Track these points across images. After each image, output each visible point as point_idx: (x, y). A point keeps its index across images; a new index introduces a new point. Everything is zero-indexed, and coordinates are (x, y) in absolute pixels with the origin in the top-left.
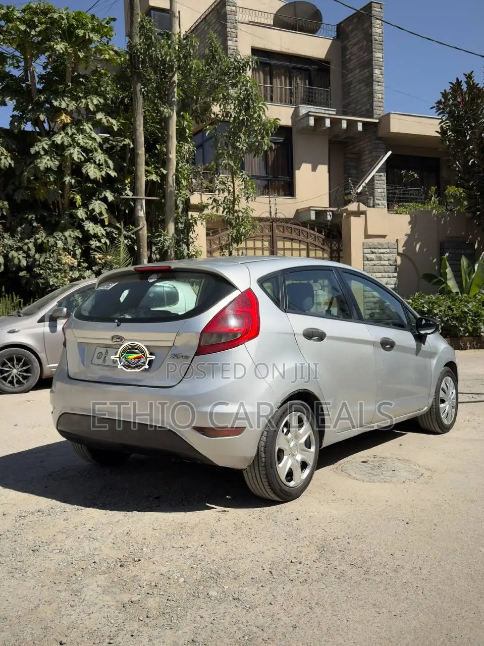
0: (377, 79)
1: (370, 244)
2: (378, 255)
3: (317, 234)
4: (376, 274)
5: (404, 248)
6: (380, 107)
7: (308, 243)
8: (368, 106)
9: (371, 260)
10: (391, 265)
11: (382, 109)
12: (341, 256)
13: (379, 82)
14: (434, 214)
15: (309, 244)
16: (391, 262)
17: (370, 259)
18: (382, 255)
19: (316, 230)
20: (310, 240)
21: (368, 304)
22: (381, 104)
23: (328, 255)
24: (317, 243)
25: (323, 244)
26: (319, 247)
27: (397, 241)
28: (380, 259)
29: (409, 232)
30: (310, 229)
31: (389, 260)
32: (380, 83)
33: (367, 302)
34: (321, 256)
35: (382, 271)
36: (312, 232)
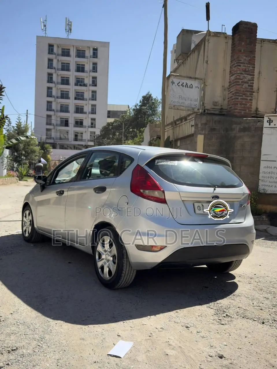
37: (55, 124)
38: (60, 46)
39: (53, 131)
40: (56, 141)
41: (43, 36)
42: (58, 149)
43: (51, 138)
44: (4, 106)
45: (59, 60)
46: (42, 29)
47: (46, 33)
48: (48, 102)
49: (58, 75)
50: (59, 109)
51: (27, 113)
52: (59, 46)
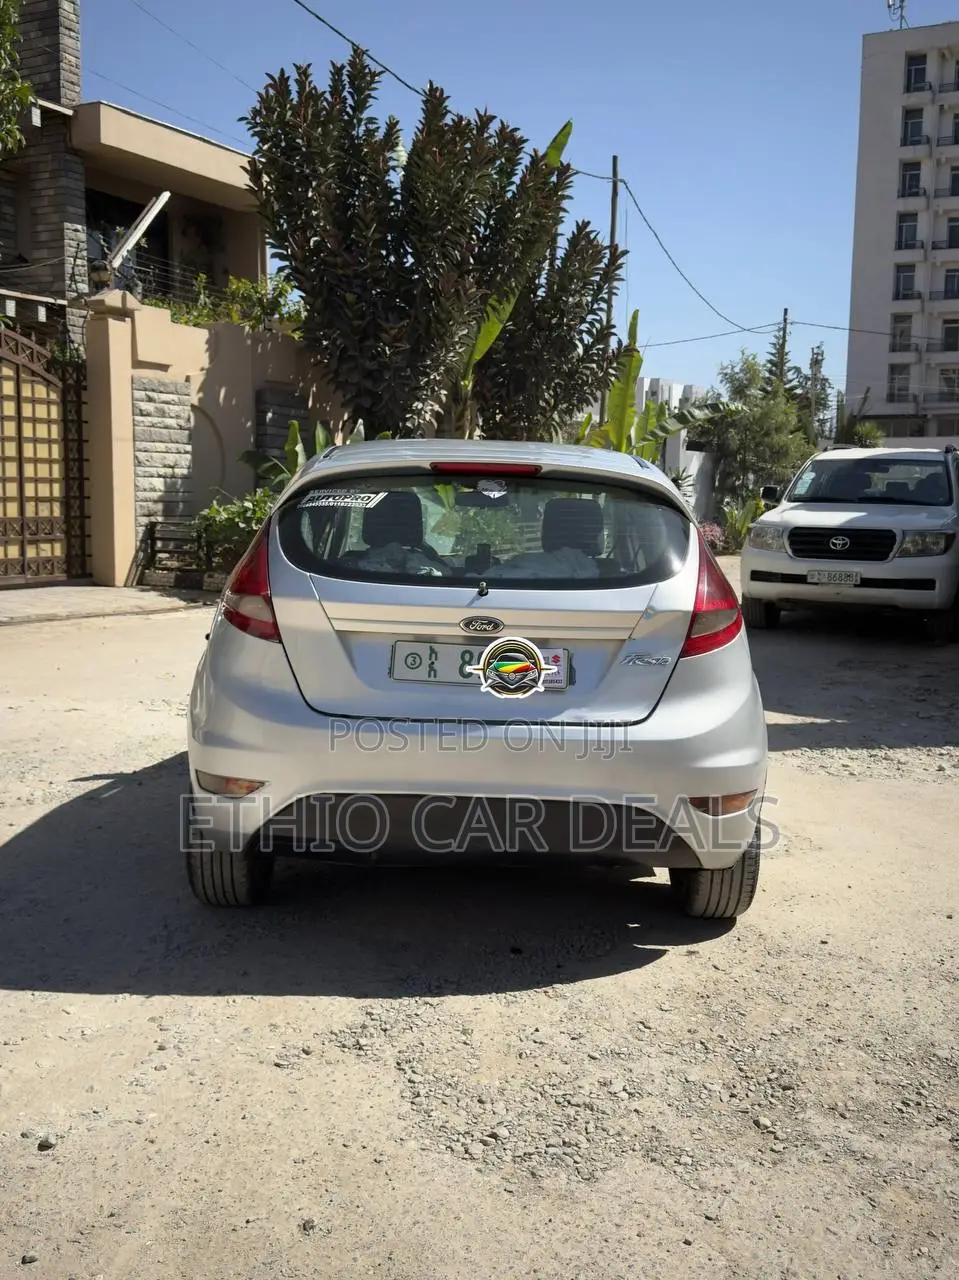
0: (67, 23)
1: (145, 381)
2: (159, 405)
3: (37, 348)
4: (157, 444)
5: (201, 395)
6: (72, 83)
7: (17, 365)
8: (47, 77)
9: (148, 415)
10: (181, 428)
11: (77, 89)
12: (84, 399)
13: (70, 30)
14: (248, 333)
15: (21, 368)
16: (182, 423)
17: (144, 413)
18: (166, 406)
19: (33, 338)
20: (22, 358)
21: (144, 504)
22: (74, 78)
23: (58, 397)
24: (37, 367)
25: (48, 370)
26: (39, 375)
27: (188, 379)
28: (163, 414)
29: (207, 366)
30: (21, 334)
31: (178, 417)
32: (72, 34)
33: (142, 501)
34: (44, 396)
35: (167, 438)
36: (25, 340)
37: (923, 344)
38: (952, 55)
39: (914, 371)
40: (927, 405)
41: (891, 31)
42: (933, 436)
43: (903, 399)
44: (638, 310)
45: (946, 107)
46: (889, 6)
47: (902, 17)
48: (901, 268)
49: (939, 162)
50: (941, 286)
51: (785, 320)
52: (946, 52)
